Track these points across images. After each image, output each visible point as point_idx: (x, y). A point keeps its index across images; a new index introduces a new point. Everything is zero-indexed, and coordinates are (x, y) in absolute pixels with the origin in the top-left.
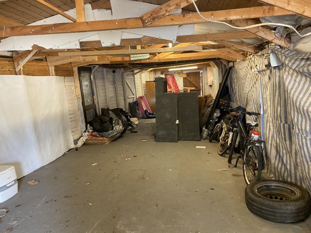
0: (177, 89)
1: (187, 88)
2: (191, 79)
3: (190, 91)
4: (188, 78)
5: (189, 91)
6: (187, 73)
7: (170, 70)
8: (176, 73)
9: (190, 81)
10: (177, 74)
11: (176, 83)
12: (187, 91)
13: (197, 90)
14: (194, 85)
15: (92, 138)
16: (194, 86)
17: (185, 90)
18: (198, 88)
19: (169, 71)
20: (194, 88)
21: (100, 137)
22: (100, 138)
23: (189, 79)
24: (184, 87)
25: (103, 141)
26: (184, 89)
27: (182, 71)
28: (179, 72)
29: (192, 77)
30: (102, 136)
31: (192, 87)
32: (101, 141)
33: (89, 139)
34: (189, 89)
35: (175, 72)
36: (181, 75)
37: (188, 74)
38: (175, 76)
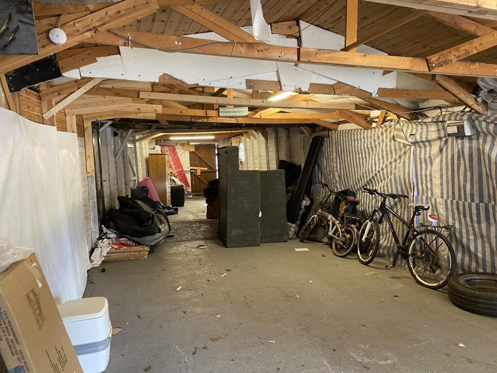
0: (180, 170)
1: (195, 168)
2: (202, 154)
3: (201, 172)
4: (196, 153)
5: (199, 173)
6: (195, 145)
7: (171, 138)
8: (179, 143)
9: (201, 156)
10: (180, 146)
11: (178, 160)
12: (196, 172)
13: (211, 172)
14: (206, 163)
15: (119, 248)
16: (207, 165)
17: (192, 171)
18: (212, 169)
19: (169, 140)
20: (207, 169)
21: (134, 246)
22: (135, 248)
23: (198, 154)
24: (191, 166)
25: (141, 253)
26: (191, 169)
27: (188, 141)
28: (184, 142)
29: (203, 152)
30: (139, 244)
31: (204, 167)
32: (138, 253)
33: (113, 250)
34: (199, 170)
35: (177, 142)
36: (187, 147)
37: (197, 147)
38: (176, 148)
